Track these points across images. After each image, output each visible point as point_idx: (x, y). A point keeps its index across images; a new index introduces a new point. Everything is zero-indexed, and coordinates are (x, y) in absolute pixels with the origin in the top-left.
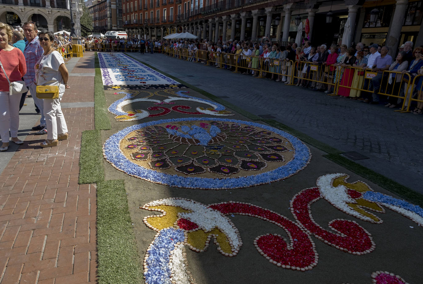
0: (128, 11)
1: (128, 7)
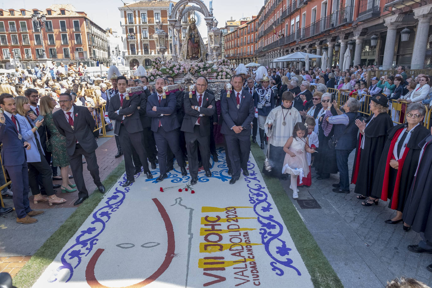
0: (228, 48)
1: (228, 46)
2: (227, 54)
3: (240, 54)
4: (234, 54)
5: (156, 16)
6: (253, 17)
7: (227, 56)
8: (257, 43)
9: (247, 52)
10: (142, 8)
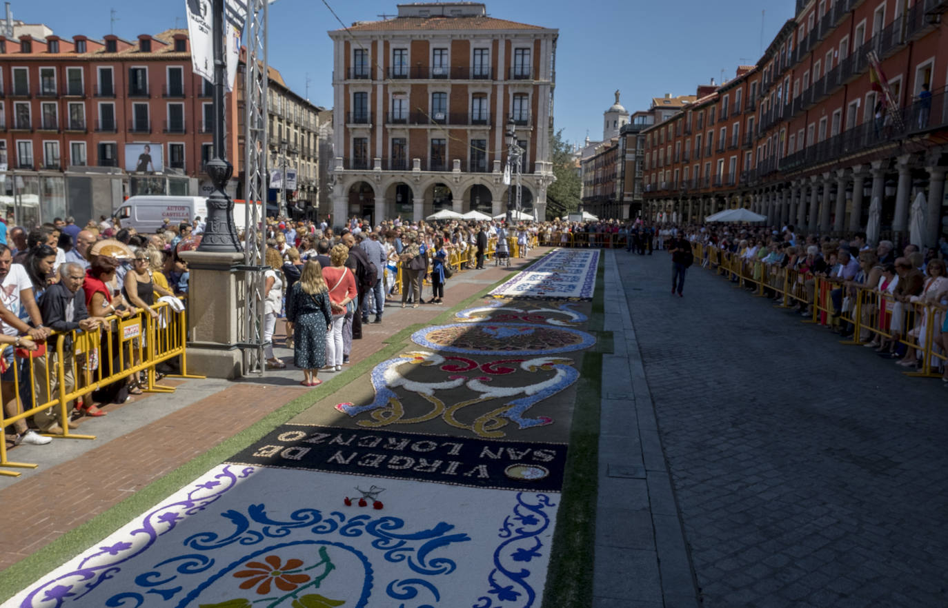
0: (654, 166)
2: (650, 183)
3: (689, 182)
4: (672, 183)
5: (437, 58)
6: (739, 71)
7: (648, 189)
8: (750, 147)
9: (715, 176)
10: (396, 33)
